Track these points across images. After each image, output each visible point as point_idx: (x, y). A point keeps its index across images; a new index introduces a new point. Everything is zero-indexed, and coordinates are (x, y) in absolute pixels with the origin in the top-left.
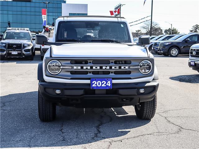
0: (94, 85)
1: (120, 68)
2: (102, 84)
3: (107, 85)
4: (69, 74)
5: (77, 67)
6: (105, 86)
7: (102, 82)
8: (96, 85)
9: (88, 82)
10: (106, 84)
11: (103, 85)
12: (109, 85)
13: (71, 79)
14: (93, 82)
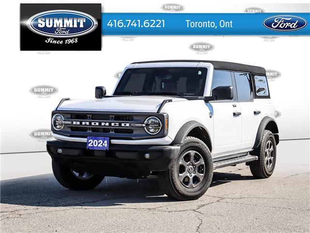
0: (90, 145)
1: (120, 124)
2: (99, 143)
3: (104, 145)
4: (69, 130)
5: (76, 123)
6: (102, 146)
7: (99, 142)
8: (92, 144)
9: (84, 140)
10: (102, 144)
11: (99, 145)
12: (106, 145)
13: (70, 136)
14: (89, 141)
